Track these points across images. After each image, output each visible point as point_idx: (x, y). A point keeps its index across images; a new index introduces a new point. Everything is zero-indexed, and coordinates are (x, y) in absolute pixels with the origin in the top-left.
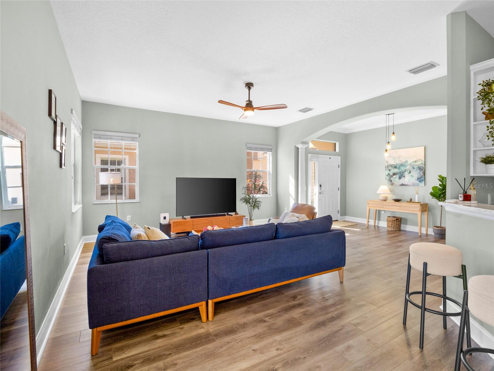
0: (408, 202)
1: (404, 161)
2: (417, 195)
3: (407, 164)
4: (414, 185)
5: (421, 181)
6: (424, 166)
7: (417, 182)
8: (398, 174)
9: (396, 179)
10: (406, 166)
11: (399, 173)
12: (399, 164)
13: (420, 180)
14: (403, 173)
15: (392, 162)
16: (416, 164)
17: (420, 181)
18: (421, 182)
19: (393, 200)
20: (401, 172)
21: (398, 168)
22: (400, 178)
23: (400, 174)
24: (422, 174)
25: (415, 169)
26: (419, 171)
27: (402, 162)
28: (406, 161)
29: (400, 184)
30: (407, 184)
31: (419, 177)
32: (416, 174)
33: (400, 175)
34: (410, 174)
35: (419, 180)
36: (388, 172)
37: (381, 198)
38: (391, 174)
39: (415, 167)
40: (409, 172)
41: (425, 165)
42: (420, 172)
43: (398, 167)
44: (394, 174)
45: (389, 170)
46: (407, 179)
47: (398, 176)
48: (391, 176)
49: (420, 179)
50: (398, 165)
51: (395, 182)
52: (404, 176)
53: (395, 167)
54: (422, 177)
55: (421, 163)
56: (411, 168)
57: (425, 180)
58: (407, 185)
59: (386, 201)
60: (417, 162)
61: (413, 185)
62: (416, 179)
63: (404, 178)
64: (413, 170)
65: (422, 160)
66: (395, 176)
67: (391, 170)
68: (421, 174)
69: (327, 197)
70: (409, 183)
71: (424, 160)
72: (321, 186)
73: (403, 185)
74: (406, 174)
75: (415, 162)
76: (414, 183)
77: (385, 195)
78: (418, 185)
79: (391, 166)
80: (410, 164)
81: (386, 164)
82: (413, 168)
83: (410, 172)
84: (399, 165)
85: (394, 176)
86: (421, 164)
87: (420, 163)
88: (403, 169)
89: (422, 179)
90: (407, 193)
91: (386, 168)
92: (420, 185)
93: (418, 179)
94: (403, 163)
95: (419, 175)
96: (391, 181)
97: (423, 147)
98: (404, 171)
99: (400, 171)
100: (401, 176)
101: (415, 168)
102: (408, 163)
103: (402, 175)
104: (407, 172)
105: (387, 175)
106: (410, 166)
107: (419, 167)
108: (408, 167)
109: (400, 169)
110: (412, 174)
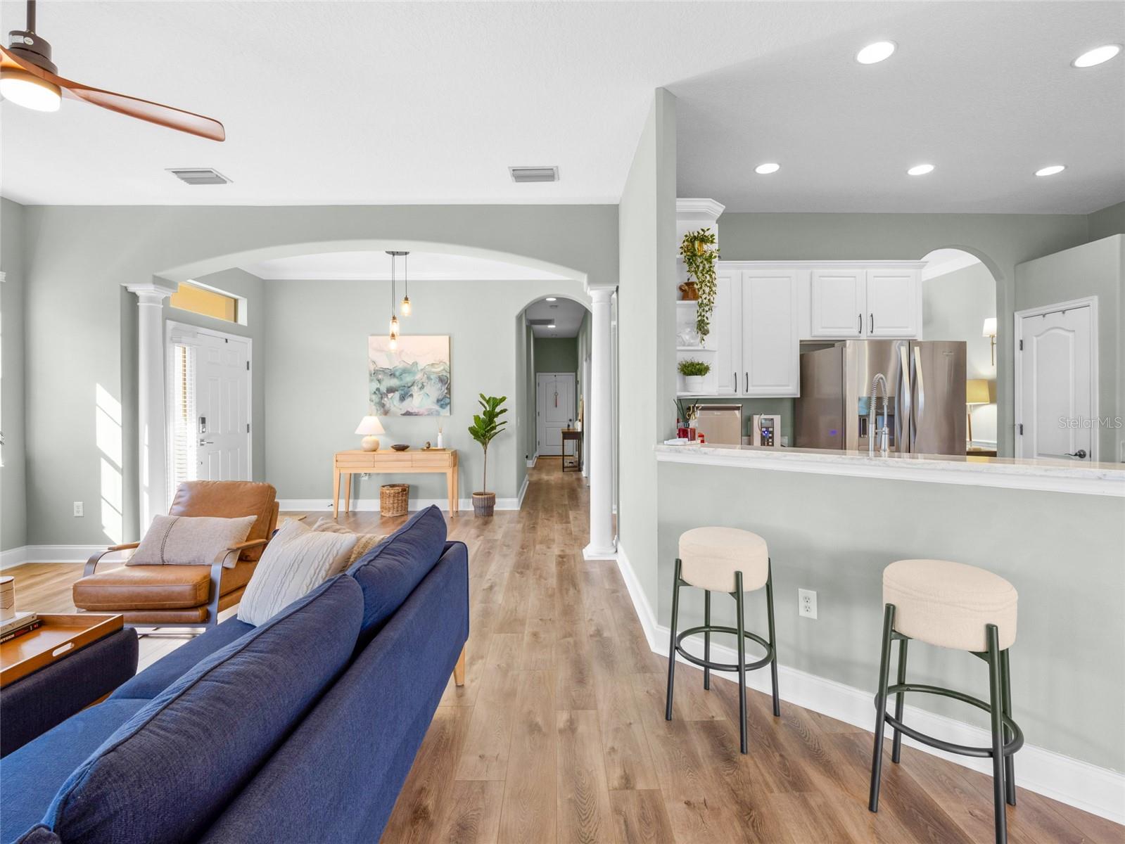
0: (424, 450)
1: (410, 363)
2: (439, 434)
3: (416, 370)
4: (430, 414)
5: (444, 406)
6: (448, 375)
7: (437, 407)
8: (397, 391)
9: (393, 401)
10: (414, 374)
11: (400, 387)
12: (400, 369)
13: (442, 403)
14: (409, 387)
15: (384, 363)
16: (434, 370)
17: (442, 406)
18: (444, 408)
19: (392, 447)
20: (405, 386)
21: (397, 378)
22: (403, 398)
23: (402, 390)
24: (446, 391)
25: (433, 381)
26: (440, 385)
27: (405, 365)
28: (415, 364)
29: (403, 413)
30: (416, 411)
31: (441, 397)
32: (435, 391)
33: (403, 392)
34: (422, 392)
35: (440, 404)
36: (375, 385)
37: (365, 446)
38: (383, 389)
39: (432, 377)
40: (420, 386)
41: (450, 372)
42: (442, 386)
43: (397, 374)
44: (391, 390)
45: (379, 381)
46: (418, 401)
47: (397, 395)
48: (382, 396)
49: (441, 400)
50: (397, 370)
51: (393, 409)
52: (411, 395)
53: (392, 375)
54: (445, 397)
55: (444, 369)
56: (424, 379)
57: (450, 403)
58: (416, 415)
59: (375, 451)
60: (436, 366)
61: (428, 415)
62: (435, 401)
63: (410, 399)
64: (429, 383)
65: (445, 363)
66: (392, 394)
67: (383, 380)
68: (443, 391)
69: (220, 452)
70: (421, 411)
71: (448, 363)
72: (203, 420)
73: (408, 414)
74: (415, 389)
75: (433, 365)
76: (431, 409)
77: (374, 438)
78: (438, 414)
79: (384, 371)
80: (422, 370)
81: (372, 368)
82: (429, 378)
83: (422, 387)
84: (400, 371)
85: (390, 395)
87: (442, 368)
88: (408, 379)
89: (445, 401)
90: (419, 431)
91: (371, 375)
92: (441, 414)
93: (438, 401)
94: (409, 366)
95: (439, 392)
96: (383, 406)
97: (448, 337)
98: (409, 385)
99: (402, 383)
100: (405, 395)
101: (431, 379)
102: (420, 368)
103: (407, 392)
104: (417, 386)
105: (375, 393)
106: (423, 373)
107: (439, 377)
108: (418, 376)
109: (401, 379)
110: (426, 390)
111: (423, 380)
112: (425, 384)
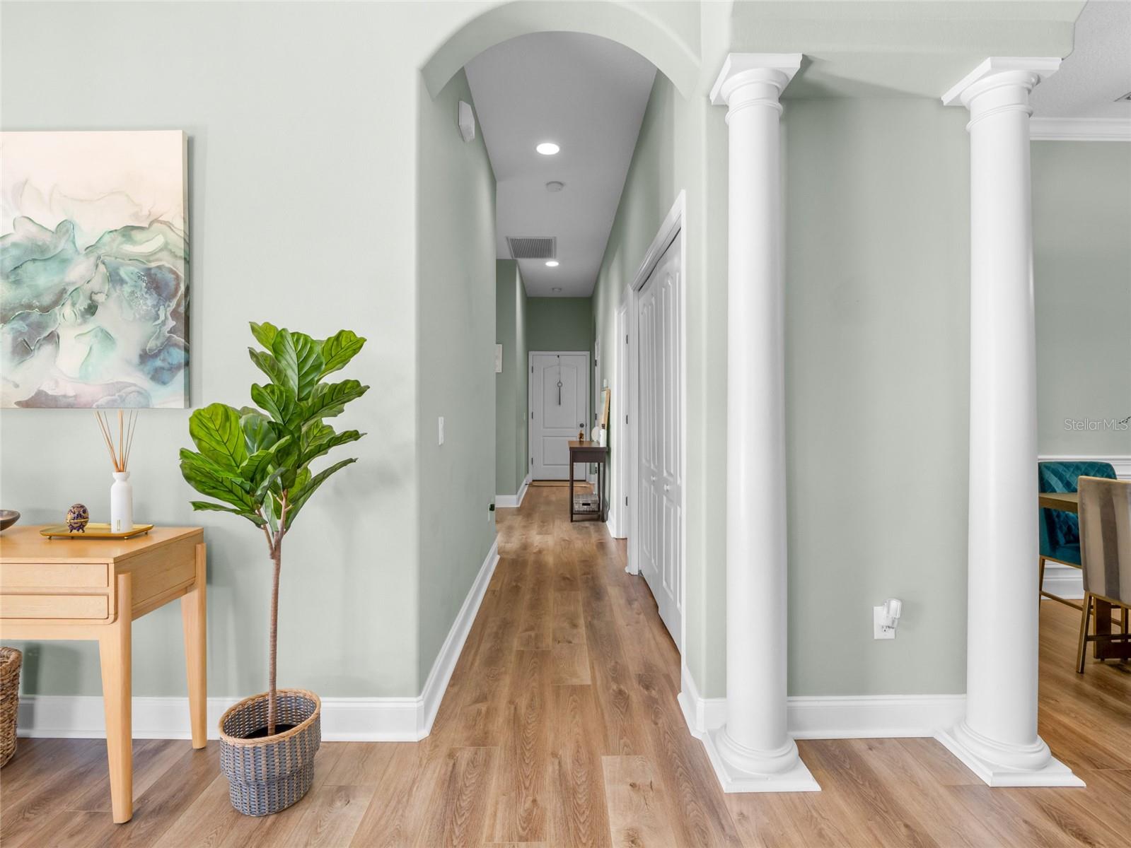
1: (53, 227)
2: (116, 475)
3: (70, 251)
4: (118, 402)
5: (166, 375)
6: (180, 268)
7: (139, 380)
8: (6, 320)
10: (63, 262)
11: (13, 309)
12: (15, 245)
13: (159, 363)
14: (45, 309)
16: (129, 248)
17: (158, 377)
18: (166, 382)
20: (30, 307)
21: (7, 276)
22: (23, 347)
23: (22, 318)
24: (171, 323)
25: (127, 289)
26: (151, 302)
27: (33, 229)
28: (65, 228)
29: (25, 399)
30: (71, 393)
31: (152, 344)
33: (24, 328)
34: (90, 325)
35: (150, 365)
39: (123, 273)
40: (83, 304)
41: (188, 261)
42: (157, 306)
43: (7, 262)
46: (75, 358)
49: (155, 356)
50: (5, 249)
52: (53, 338)
54: (168, 344)
55: (165, 247)
56: (99, 280)
57: (187, 364)
58: (69, 406)
60: (137, 235)
62: (136, 360)
63: (47, 349)
64: (114, 295)
65: (169, 225)
68: (164, 323)
70: (88, 390)
71: (181, 226)
73: (42, 401)
74: (66, 318)
75: (128, 232)
76: (121, 386)
80: (90, 249)
82: (114, 278)
83: (92, 309)
86: (161, 250)
87: (160, 242)
88: (43, 279)
89: (172, 357)
92: (156, 402)
93: (145, 357)
94: (46, 238)
95: (149, 327)
97: (180, 140)
98: (47, 300)
99: (24, 294)
100: (32, 338)
101: (122, 282)
102: (81, 242)
103: (39, 326)
104: (74, 305)
106: (92, 259)
107: (148, 274)
108: (79, 271)
109: (17, 282)
110: (100, 319)
111: (96, 284)
112: (100, 298)
